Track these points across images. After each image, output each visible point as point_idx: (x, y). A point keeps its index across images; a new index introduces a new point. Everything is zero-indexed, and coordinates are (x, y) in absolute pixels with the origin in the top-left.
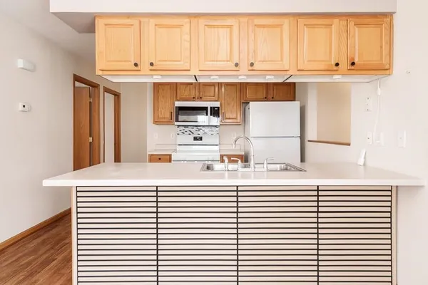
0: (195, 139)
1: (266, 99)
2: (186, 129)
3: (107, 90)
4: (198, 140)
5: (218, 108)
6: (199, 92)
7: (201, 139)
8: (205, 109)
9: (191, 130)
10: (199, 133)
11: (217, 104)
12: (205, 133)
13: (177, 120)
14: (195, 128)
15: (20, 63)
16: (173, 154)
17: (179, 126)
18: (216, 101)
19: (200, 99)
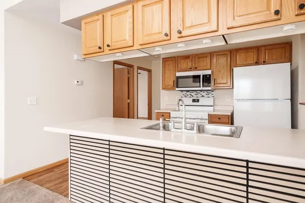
0: (194, 101)
1: (257, 63)
2: (188, 93)
3: (139, 68)
4: (195, 101)
5: (210, 75)
6: (195, 64)
7: (198, 101)
8: (199, 76)
9: (192, 94)
10: (197, 96)
11: (209, 72)
12: (203, 96)
13: (177, 87)
14: (195, 93)
15: (76, 57)
16: (171, 112)
17: (182, 91)
18: (209, 69)
19: (196, 69)
